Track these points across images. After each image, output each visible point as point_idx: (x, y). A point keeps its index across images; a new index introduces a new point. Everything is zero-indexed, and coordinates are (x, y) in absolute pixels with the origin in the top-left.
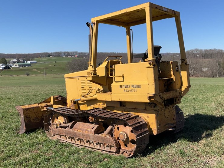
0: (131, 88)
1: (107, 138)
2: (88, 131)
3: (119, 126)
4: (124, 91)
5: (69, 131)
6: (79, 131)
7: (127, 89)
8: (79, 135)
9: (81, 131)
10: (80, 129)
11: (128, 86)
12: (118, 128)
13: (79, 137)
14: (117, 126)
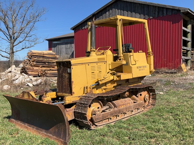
0: (142, 68)
1: (142, 103)
2: (129, 103)
3: (141, 93)
4: (140, 70)
5: (114, 111)
6: (122, 106)
7: (140, 69)
8: (123, 110)
9: (124, 106)
10: (123, 105)
11: (140, 67)
12: (141, 95)
13: (123, 111)
14: (140, 94)
